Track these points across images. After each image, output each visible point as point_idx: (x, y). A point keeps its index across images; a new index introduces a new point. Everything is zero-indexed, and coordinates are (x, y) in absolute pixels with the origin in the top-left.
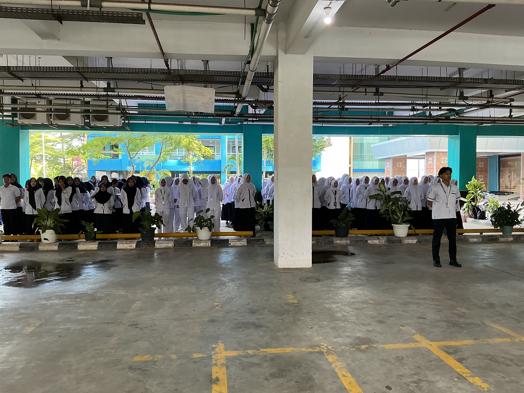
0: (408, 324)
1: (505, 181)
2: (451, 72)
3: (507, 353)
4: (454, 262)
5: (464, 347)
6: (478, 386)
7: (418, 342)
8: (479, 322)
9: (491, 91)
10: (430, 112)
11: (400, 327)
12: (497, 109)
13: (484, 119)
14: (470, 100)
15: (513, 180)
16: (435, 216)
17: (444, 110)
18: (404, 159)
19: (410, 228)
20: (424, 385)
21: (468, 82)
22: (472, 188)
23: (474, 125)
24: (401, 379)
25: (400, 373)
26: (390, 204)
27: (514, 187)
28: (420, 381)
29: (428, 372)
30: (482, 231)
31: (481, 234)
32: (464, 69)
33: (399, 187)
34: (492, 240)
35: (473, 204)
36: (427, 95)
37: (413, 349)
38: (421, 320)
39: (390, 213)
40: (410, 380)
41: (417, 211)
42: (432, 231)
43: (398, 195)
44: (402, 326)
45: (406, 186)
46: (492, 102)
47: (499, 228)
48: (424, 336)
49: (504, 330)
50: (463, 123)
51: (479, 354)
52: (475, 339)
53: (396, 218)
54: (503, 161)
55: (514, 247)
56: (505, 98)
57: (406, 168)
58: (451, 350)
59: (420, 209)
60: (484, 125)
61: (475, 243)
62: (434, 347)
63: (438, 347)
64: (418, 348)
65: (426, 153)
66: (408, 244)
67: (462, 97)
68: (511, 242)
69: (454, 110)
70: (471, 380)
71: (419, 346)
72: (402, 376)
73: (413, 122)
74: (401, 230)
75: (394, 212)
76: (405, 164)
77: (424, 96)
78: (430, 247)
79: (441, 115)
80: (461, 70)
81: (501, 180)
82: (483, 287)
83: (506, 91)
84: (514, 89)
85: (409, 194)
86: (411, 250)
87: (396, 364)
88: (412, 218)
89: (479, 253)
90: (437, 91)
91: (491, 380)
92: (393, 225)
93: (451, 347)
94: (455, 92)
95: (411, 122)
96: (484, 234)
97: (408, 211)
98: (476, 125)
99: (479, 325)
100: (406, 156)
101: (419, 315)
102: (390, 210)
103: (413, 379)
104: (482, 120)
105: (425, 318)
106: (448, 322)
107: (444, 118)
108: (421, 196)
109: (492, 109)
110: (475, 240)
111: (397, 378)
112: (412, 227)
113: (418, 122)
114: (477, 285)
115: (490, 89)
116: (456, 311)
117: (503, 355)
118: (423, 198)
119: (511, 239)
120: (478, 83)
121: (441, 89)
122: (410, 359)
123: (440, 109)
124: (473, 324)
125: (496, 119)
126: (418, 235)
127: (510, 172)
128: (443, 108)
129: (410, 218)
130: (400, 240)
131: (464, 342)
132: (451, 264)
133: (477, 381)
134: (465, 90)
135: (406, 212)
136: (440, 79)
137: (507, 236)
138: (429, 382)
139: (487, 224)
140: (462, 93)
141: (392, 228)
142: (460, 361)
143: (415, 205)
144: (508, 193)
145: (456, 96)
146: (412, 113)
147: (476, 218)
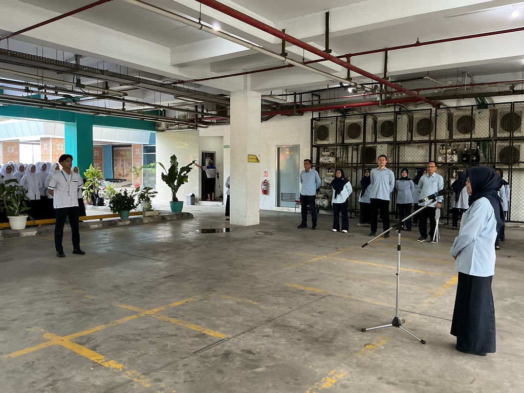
0: (36, 324)
1: (119, 169)
2: (68, 57)
3: (135, 329)
4: (77, 251)
5: (96, 333)
6: (113, 369)
7: (49, 340)
8: (108, 306)
9: (106, 83)
10: (45, 96)
11: (27, 329)
12: (111, 101)
13: (100, 109)
14: (87, 89)
15: (125, 168)
16: (57, 205)
17: (60, 95)
18: (15, 144)
19: (28, 219)
20: (61, 385)
21: (86, 71)
22: (90, 175)
23: (90, 114)
24: (34, 387)
25: (32, 380)
26: (5, 193)
27: (127, 175)
28: (55, 381)
29: (62, 370)
30: (101, 217)
31: (101, 219)
32: (80, 56)
33: (13, 175)
34: (112, 224)
35: (92, 191)
36: (43, 77)
37: (44, 349)
38: (50, 317)
39: (5, 204)
40: (43, 384)
41: (35, 201)
42: (54, 220)
43: (13, 184)
44: (29, 328)
45: (22, 173)
46: (108, 93)
47: (117, 213)
48: (55, 333)
49: (131, 308)
50: (79, 111)
51: (111, 337)
52: (106, 324)
53: (12, 209)
54: (116, 150)
55: (131, 229)
56: (119, 91)
57: (18, 154)
58: (84, 340)
59: (38, 198)
60: (100, 115)
61: (96, 229)
62: (66, 342)
63: (70, 340)
64: (50, 348)
65: (41, 138)
66: (28, 237)
67: (79, 85)
68: (129, 225)
69: (71, 97)
70: (106, 365)
71: (50, 344)
72: (34, 383)
73: (27, 104)
74: (18, 222)
75: (9, 203)
76: (17, 149)
77: (40, 78)
78: (52, 237)
79: (57, 100)
80: (77, 57)
81: (115, 168)
82: (108, 271)
83: (121, 85)
84: (127, 84)
85: (26, 182)
86: (31, 244)
87: (27, 372)
88: (30, 208)
89: (100, 238)
90: (54, 75)
91: (124, 359)
92: (8, 217)
93: (82, 337)
94: (72, 78)
95: (25, 104)
96: (103, 219)
97: (26, 201)
98: (93, 114)
99: (108, 309)
100: (18, 140)
101: (47, 311)
102: (5, 200)
103: (47, 383)
104: (97, 110)
105: (53, 314)
106: (78, 312)
107: (61, 104)
108: (39, 184)
109: (107, 101)
110: (96, 226)
111: (29, 387)
112: (31, 218)
113: (33, 105)
114: (101, 269)
115: (106, 81)
116: (84, 300)
117: (132, 332)
118: (41, 186)
119: (128, 222)
120: (95, 73)
121: (58, 73)
122: (42, 362)
123: (56, 94)
124: (102, 308)
125: (111, 110)
126: (37, 225)
127: (123, 161)
128: (59, 93)
129: (28, 209)
130: (17, 233)
131: (96, 329)
132: (74, 252)
133: (112, 364)
134: (82, 78)
135: (24, 202)
136: (56, 63)
137: (125, 220)
138: (65, 380)
139: (105, 210)
140: (79, 81)
141: (7, 221)
142: (94, 348)
143: (33, 194)
144: (122, 181)
145: (73, 83)
146: (25, 94)
147: (94, 204)
